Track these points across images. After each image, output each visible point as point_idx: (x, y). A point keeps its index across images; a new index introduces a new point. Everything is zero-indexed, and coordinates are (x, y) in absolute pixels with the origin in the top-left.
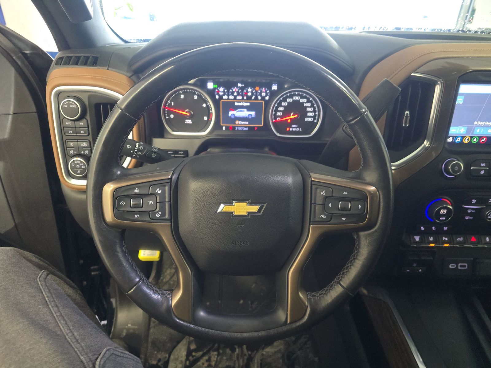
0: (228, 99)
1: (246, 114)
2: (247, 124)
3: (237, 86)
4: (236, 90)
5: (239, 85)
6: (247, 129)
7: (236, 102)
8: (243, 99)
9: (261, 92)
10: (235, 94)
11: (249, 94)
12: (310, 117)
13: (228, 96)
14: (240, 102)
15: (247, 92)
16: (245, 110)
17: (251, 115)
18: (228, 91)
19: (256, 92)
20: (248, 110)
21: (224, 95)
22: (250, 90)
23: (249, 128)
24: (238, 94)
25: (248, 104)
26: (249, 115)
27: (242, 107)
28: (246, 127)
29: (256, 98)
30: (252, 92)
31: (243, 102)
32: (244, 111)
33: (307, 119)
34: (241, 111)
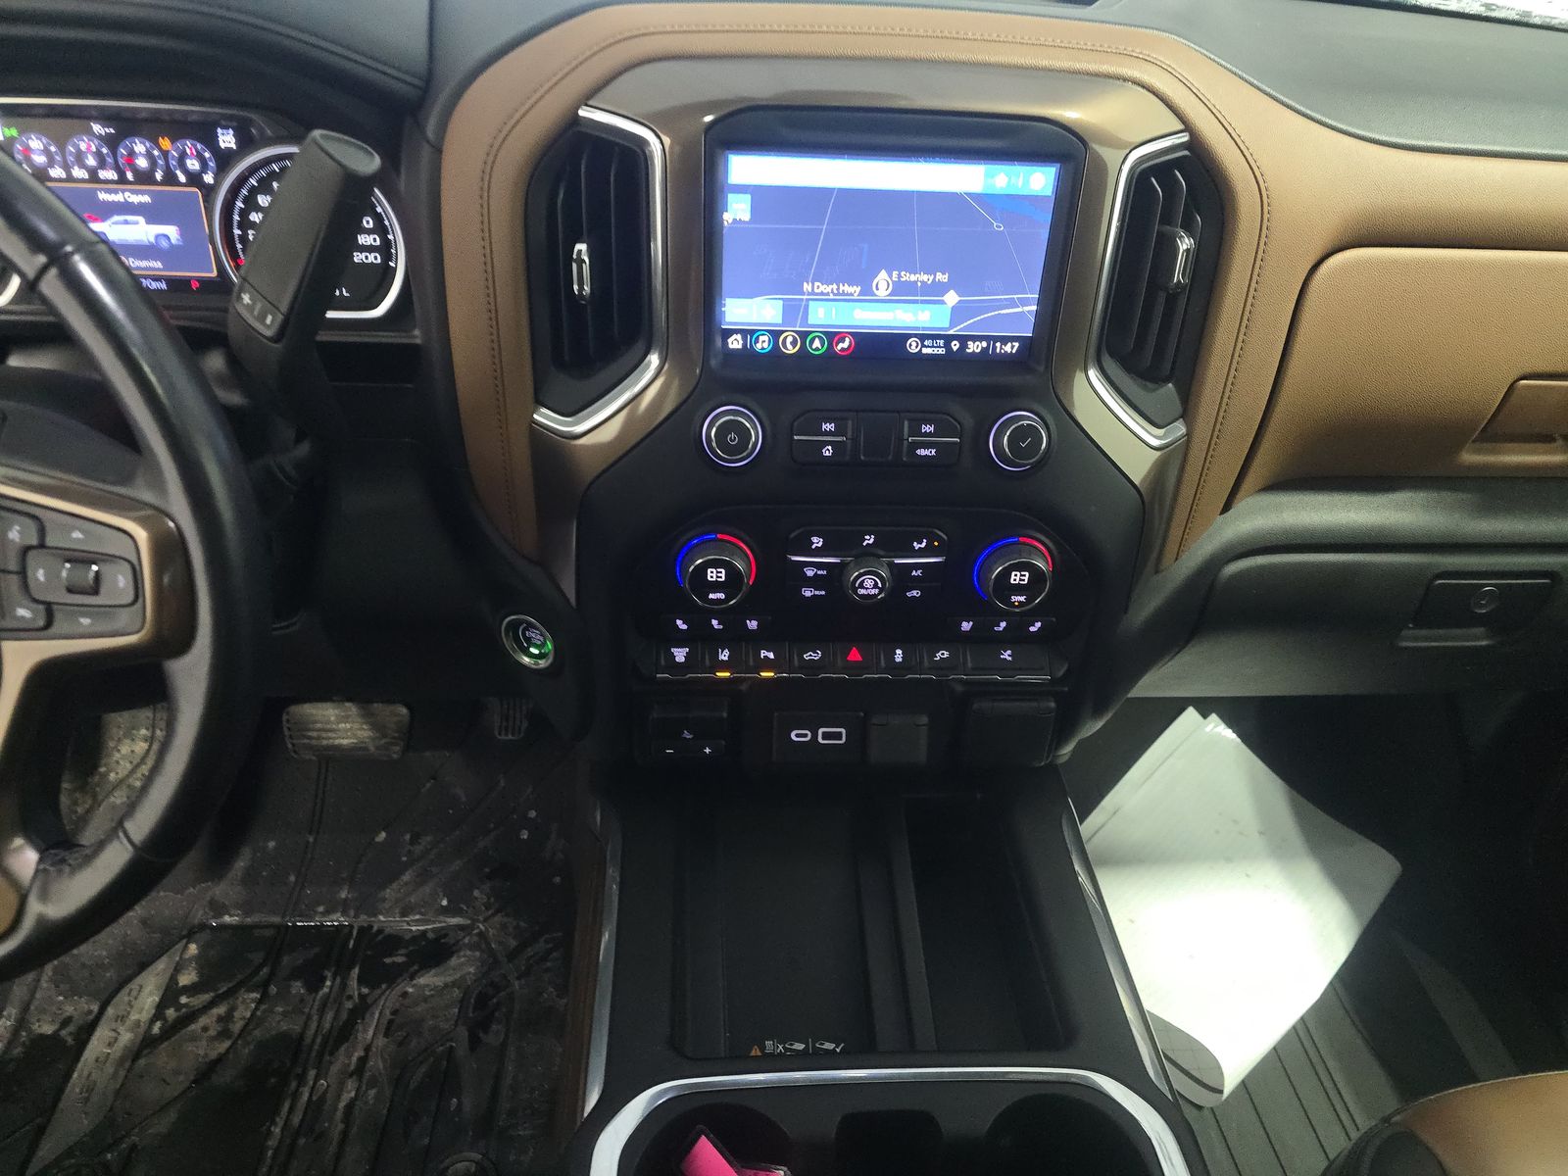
0: (70, 179)
1: (147, 233)
2: (158, 269)
3: (90, 132)
4: (89, 147)
5: (97, 128)
6: (163, 286)
7: (101, 190)
8: (122, 180)
9: (183, 156)
10: (91, 161)
11: (142, 163)
12: (370, 249)
13: (67, 168)
14: (116, 192)
15: (132, 154)
16: (141, 219)
17: (167, 237)
18: (62, 148)
19: (165, 154)
20: (150, 221)
21: (51, 163)
22: (140, 147)
23: (170, 281)
24: (102, 164)
25: (146, 199)
26: (157, 237)
27: (127, 208)
28: (156, 279)
29: (170, 179)
30: (149, 155)
31: (123, 191)
32: (137, 223)
33: (359, 257)
34: (126, 222)
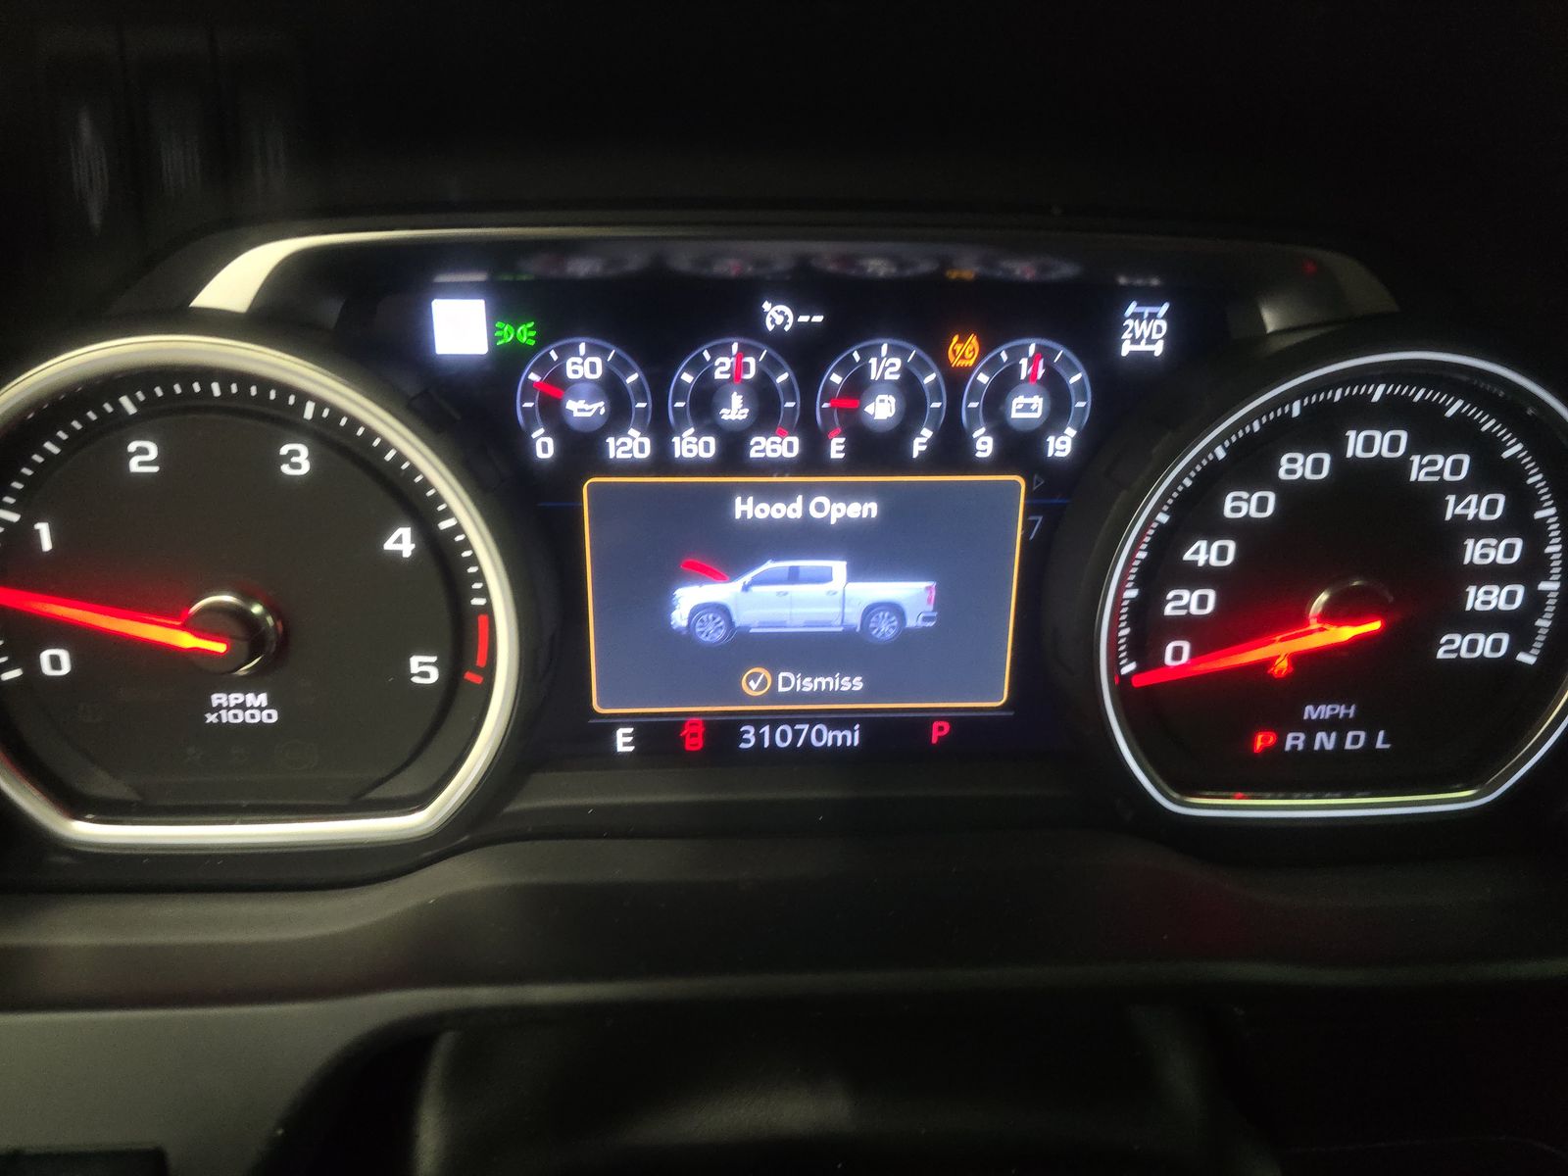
0: (663, 461)
1: (843, 602)
2: (850, 696)
3: (750, 326)
4: (740, 368)
5: (777, 315)
6: (853, 738)
7: (746, 490)
8: (813, 460)
9: (1006, 383)
10: (736, 410)
11: (882, 409)
12: (1489, 621)
13: (661, 430)
14: (785, 493)
15: (859, 386)
16: (839, 567)
17: (895, 609)
18: (659, 384)
19: (955, 381)
20: (856, 573)
21: (618, 417)
22: (886, 365)
23: (877, 727)
24: (766, 416)
25: (866, 510)
26: (871, 610)
27: (809, 539)
28: (838, 721)
29: (951, 450)
30: (908, 388)
31: (809, 491)
32: (824, 577)
33: (1454, 646)
34: (794, 577)
